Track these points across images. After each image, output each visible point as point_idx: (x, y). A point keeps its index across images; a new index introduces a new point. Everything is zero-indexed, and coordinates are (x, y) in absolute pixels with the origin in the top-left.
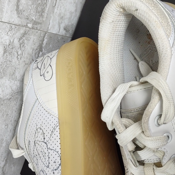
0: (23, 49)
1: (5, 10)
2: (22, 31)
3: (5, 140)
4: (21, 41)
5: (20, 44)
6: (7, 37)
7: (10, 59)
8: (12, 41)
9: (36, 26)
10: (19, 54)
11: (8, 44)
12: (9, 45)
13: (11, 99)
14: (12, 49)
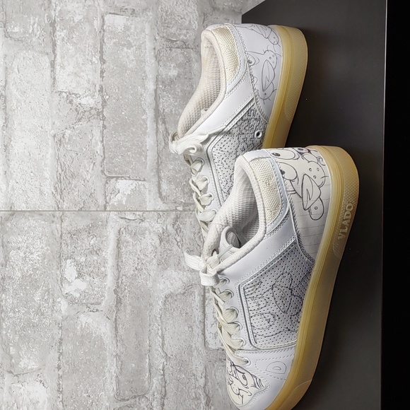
0: (181, 234)
1: (147, 200)
2: (173, 215)
3: (194, 347)
4: (176, 227)
5: (176, 230)
6: (158, 225)
7: (169, 248)
8: (165, 228)
9: (187, 208)
10: (178, 240)
11: (161, 231)
12: (163, 233)
13: (185, 293)
14: (168, 236)
